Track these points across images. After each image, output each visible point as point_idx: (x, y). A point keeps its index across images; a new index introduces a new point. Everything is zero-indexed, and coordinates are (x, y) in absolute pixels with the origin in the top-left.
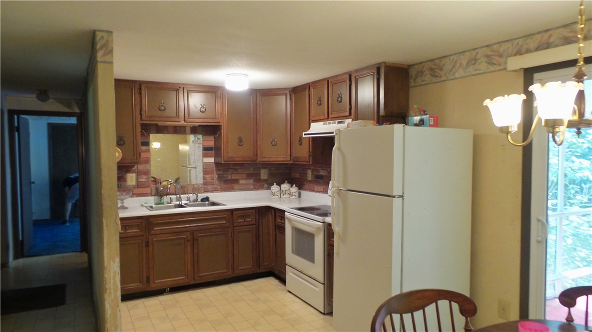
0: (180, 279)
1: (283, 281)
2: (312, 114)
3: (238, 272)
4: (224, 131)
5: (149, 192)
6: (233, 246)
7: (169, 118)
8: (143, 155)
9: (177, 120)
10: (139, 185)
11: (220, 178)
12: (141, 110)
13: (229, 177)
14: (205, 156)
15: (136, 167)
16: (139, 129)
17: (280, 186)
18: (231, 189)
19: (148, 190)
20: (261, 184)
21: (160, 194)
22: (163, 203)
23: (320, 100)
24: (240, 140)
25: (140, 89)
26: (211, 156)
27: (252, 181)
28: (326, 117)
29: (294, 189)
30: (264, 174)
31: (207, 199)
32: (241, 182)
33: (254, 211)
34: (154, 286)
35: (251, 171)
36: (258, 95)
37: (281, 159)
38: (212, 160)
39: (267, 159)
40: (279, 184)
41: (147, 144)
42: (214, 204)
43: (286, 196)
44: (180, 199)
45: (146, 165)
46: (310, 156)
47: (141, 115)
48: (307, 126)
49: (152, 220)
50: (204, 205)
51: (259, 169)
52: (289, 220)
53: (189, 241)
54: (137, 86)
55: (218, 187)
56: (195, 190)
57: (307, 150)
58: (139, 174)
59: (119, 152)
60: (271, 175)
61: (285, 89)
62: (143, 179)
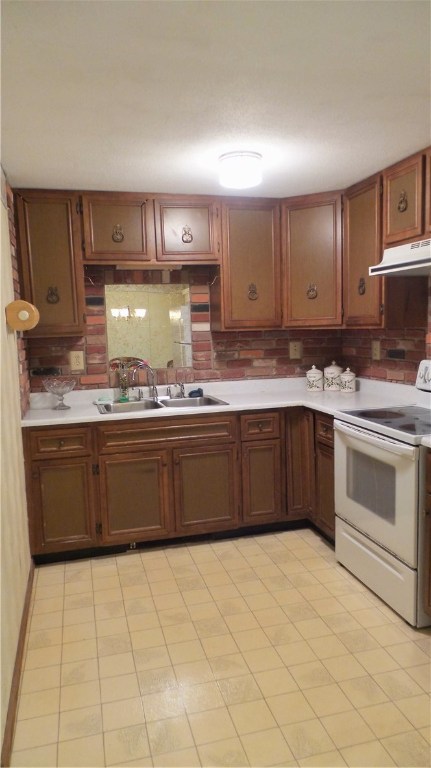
0: (153, 530)
1: (330, 541)
2: (388, 230)
3: (249, 521)
4: (224, 275)
5: (107, 381)
6: (241, 473)
7: (130, 255)
8: (90, 320)
9: (144, 257)
10: (90, 370)
11: (220, 357)
12: (83, 242)
13: (236, 356)
14: (194, 320)
15: (83, 340)
16: (81, 274)
17: (323, 371)
18: (241, 376)
19: (104, 378)
20: (289, 367)
21: (123, 385)
22: (127, 400)
23: (404, 200)
24: (253, 290)
25: (81, 205)
26: (206, 321)
27: (274, 362)
28: (419, 231)
29: (348, 376)
30: (295, 350)
31: (199, 393)
32: (256, 363)
33: (276, 415)
34: (109, 540)
35: (274, 345)
36: (284, 208)
37: (325, 323)
38: (205, 327)
39: (300, 323)
40: (321, 368)
41: (100, 301)
42: (209, 402)
43: (334, 388)
44: (154, 393)
45: (100, 337)
46: (381, 313)
47: (84, 250)
48: (376, 255)
49: (102, 428)
50: (193, 404)
51: (286, 342)
52: (342, 434)
53: (164, 465)
54: (75, 201)
55: (218, 372)
56: (181, 379)
57: (376, 302)
58: (90, 352)
59: (30, 311)
60: (307, 351)
61: (333, 193)
62: (96, 360)
